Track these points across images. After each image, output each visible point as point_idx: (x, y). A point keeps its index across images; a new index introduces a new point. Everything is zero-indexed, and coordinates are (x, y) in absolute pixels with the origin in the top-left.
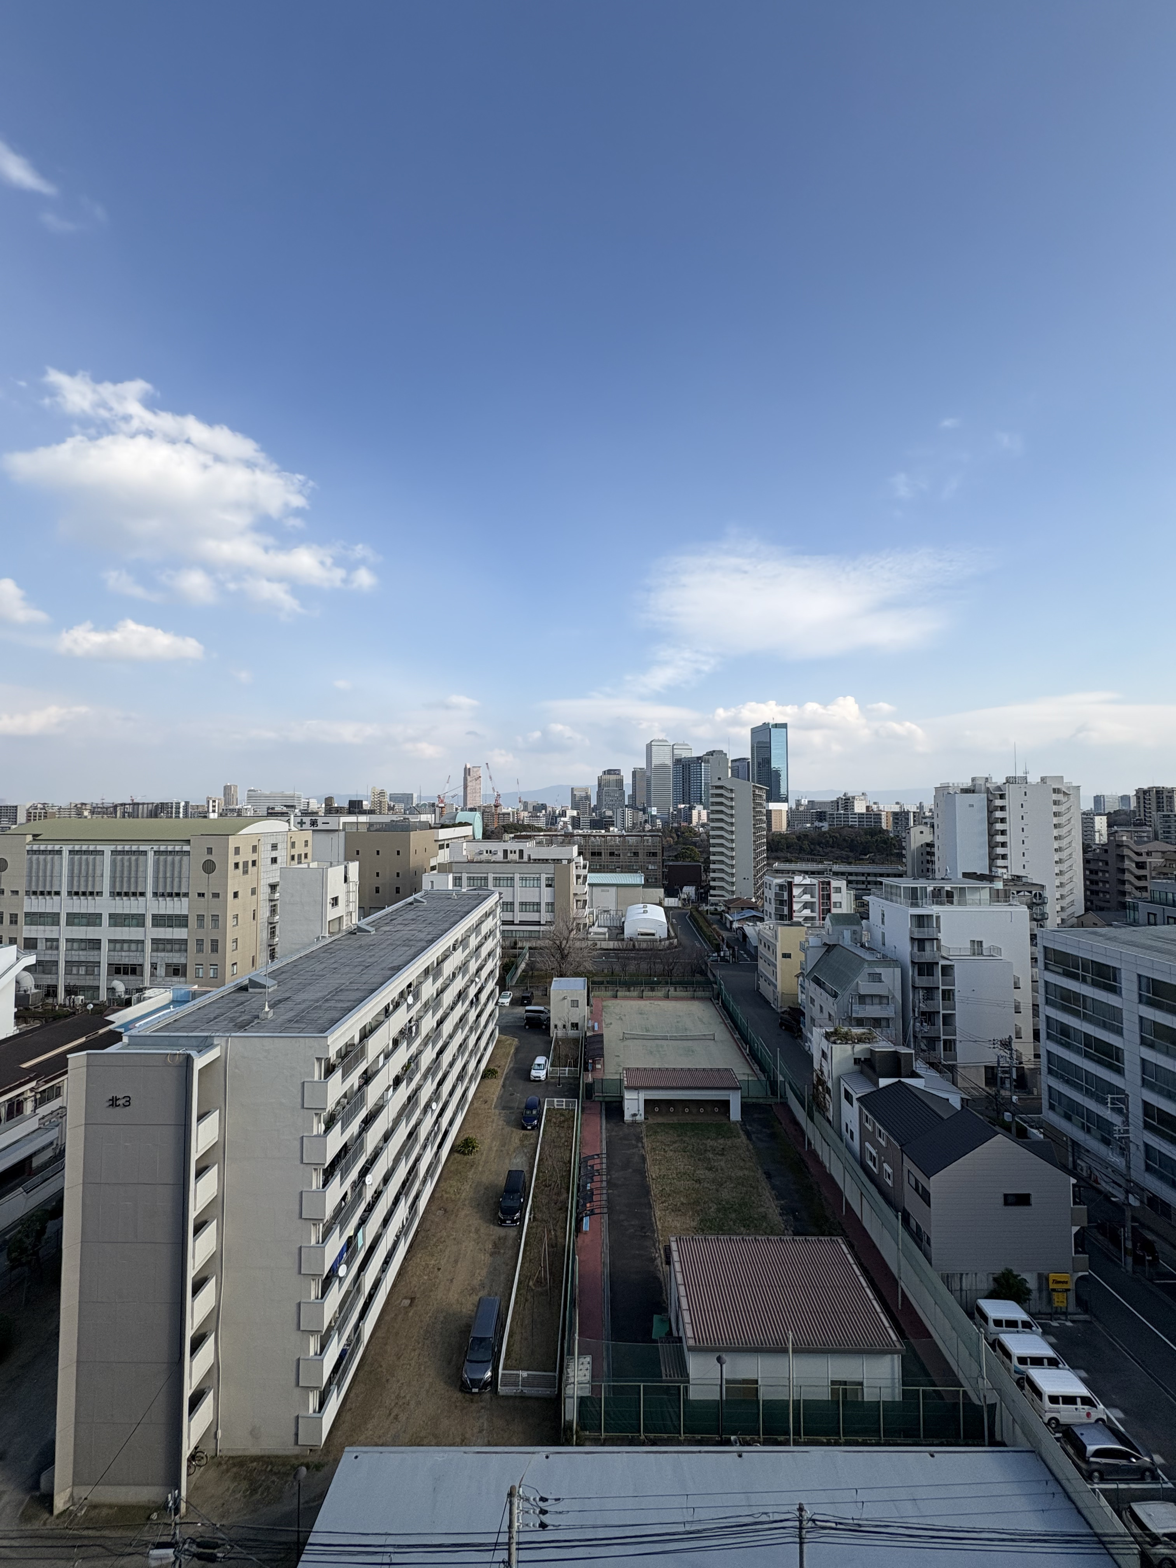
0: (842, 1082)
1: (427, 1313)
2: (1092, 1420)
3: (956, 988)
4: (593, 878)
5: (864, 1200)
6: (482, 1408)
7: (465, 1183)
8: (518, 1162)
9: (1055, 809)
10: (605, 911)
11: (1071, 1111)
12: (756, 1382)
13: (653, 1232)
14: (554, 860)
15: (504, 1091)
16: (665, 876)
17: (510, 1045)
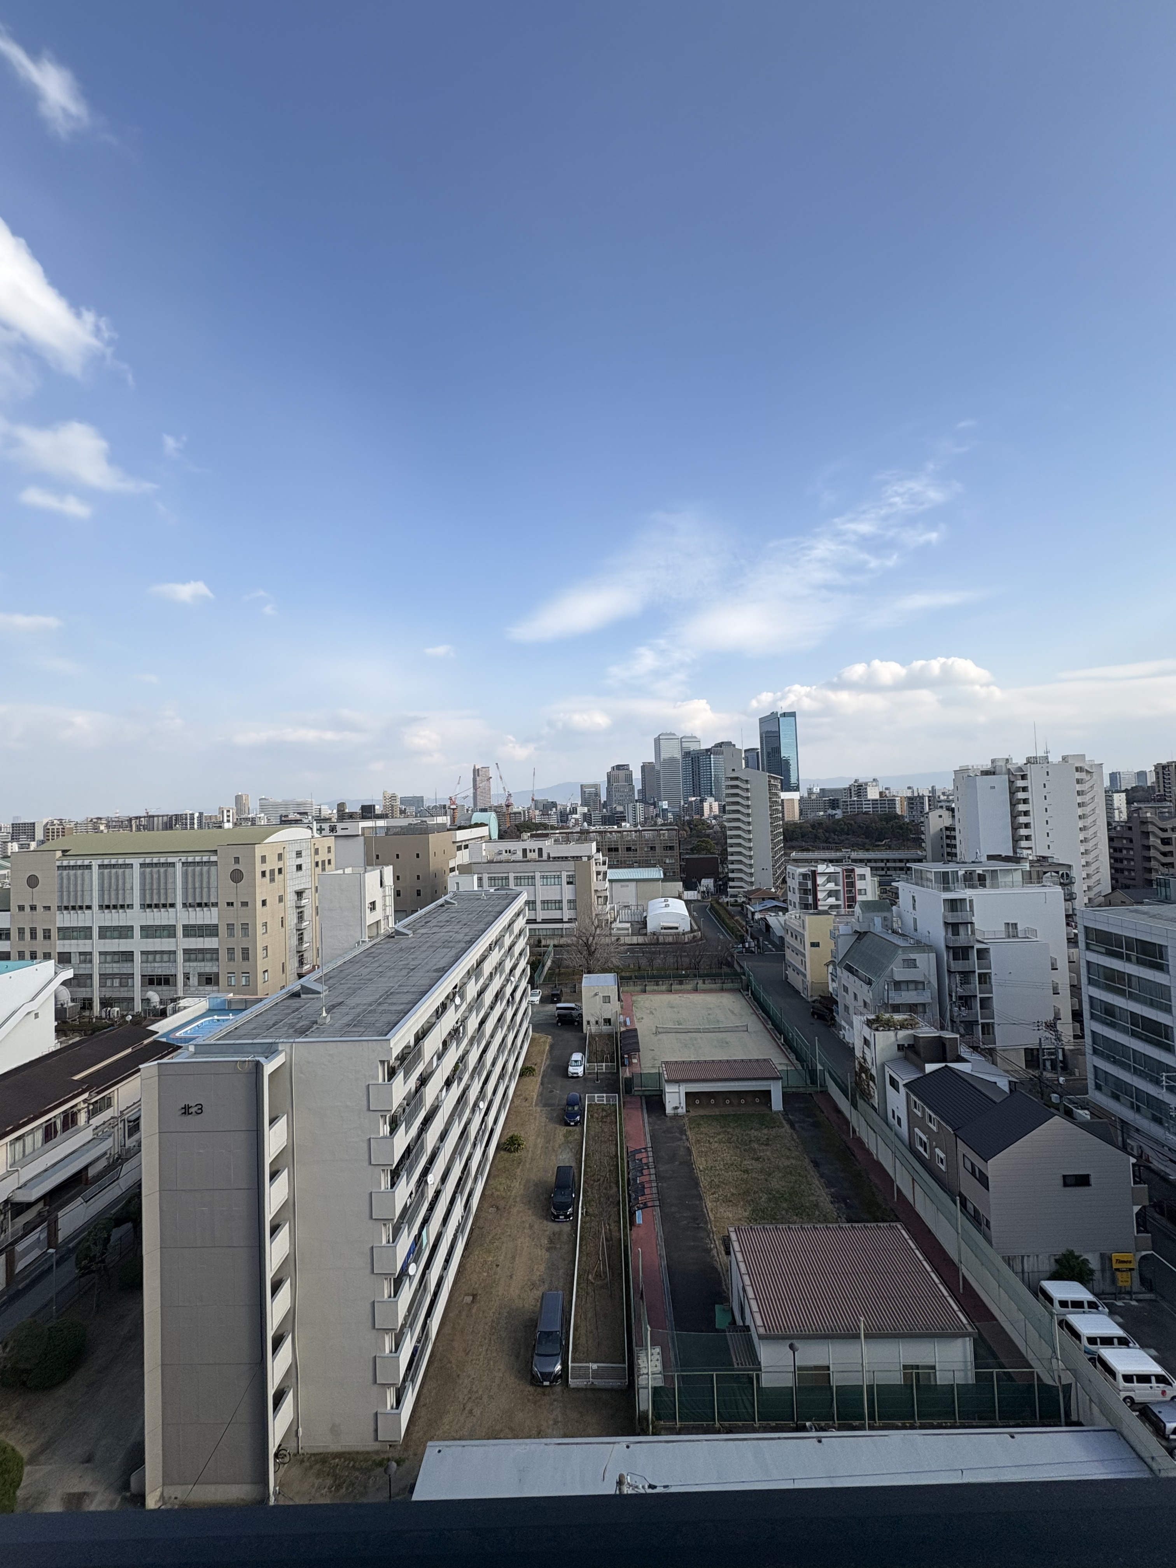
0: (887, 1069)
1: (490, 1309)
2: (1168, 1398)
3: (993, 971)
4: (613, 874)
5: (916, 1184)
6: (555, 1400)
7: (514, 1180)
8: (565, 1158)
9: (1078, 787)
10: (625, 907)
11: (1119, 1090)
12: (828, 1368)
13: (706, 1223)
14: (573, 857)
15: (543, 1088)
16: (683, 870)
17: (545, 1042)
